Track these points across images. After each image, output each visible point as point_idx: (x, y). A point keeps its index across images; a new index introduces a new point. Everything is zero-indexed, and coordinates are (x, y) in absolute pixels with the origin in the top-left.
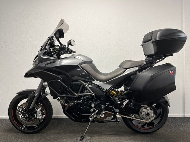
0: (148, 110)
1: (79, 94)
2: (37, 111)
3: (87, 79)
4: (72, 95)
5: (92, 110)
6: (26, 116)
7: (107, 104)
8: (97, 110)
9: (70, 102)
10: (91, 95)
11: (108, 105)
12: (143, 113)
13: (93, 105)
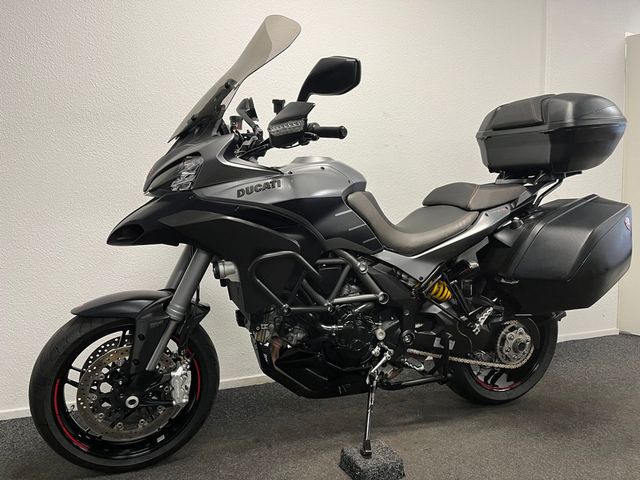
0: (521, 333)
1: (336, 300)
2: (171, 377)
3: (365, 245)
4: (308, 305)
5: (376, 351)
6: (132, 402)
7: (417, 326)
8: (392, 351)
9: (292, 332)
10: (375, 301)
11: (418, 329)
12: (509, 344)
13: (380, 335)
